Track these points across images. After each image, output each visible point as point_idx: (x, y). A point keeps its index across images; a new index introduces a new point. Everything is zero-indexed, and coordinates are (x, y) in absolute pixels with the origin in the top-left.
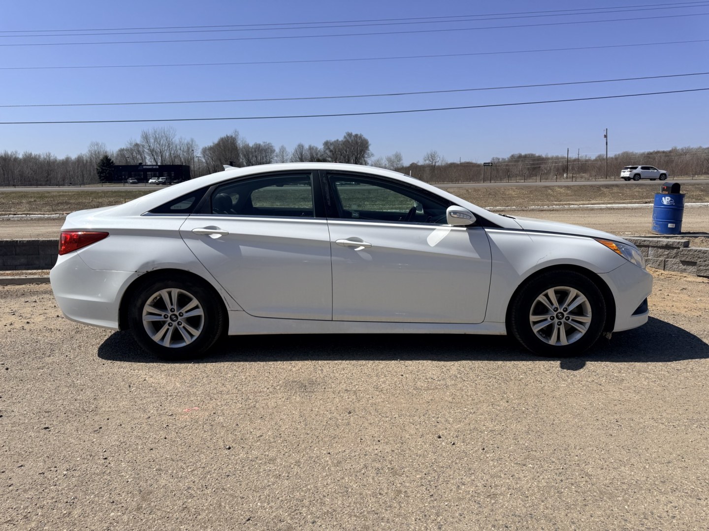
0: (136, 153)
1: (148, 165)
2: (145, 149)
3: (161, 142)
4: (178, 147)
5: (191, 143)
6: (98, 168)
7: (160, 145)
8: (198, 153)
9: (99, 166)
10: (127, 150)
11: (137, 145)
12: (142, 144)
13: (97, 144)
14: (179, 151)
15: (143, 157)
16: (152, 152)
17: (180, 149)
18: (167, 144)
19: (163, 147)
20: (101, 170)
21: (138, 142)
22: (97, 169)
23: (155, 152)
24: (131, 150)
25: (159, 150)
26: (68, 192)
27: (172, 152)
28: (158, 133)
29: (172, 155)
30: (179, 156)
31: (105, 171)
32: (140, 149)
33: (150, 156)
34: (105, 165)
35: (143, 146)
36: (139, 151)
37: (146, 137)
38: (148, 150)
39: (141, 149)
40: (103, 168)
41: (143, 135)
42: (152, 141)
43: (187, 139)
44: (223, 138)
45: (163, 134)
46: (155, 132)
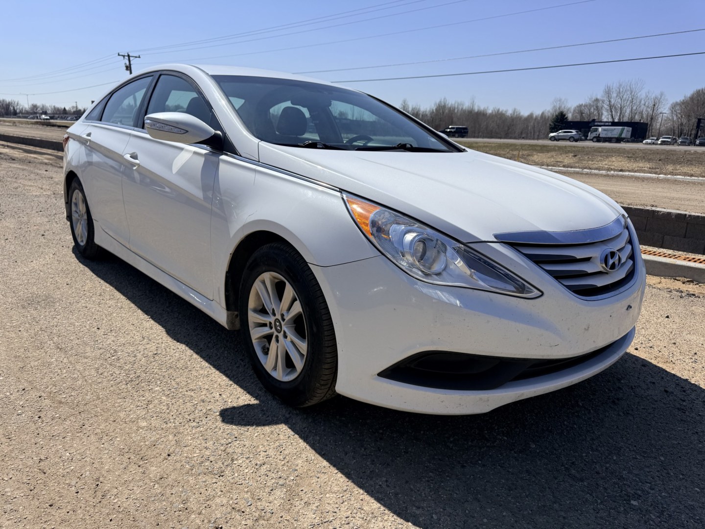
0: (594, 109)
1: (603, 122)
2: (604, 105)
3: (625, 96)
4: (643, 102)
5: (659, 97)
6: (552, 124)
7: (621, 99)
8: (665, 110)
9: (553, 122)
10: (586, 106)
11: (597, 100)
12: (602, 99)
13: (560, 100)
14: (643, 106)
15: (601, 113)
16: (611, 107)
17: (645, 105)
18: (631, 99)
19: (626, 102)
20: (553, 126)
21: (599, 97)
22: (550, 125)
23: (615, 108)
24: (590, 105)
25: (619, 106)
26: (492, 143)
27: (634, 108)
28: (622, 86)
29: (633, 111)
30: (641, 113)
31: (557, 127)
32: (598, 105)
33: (608, 112)
34: (559, 120)
35: (603, 102)
36: (597, 107)
37: (608, 93)
38: (608, 105)
39: (600, 105)
40: (556, 124)
41: (606, 90)
42: (614, 95)
43: (655, 93)
44: (699, 91)
45: (628, 88)
46: (620, 85)
